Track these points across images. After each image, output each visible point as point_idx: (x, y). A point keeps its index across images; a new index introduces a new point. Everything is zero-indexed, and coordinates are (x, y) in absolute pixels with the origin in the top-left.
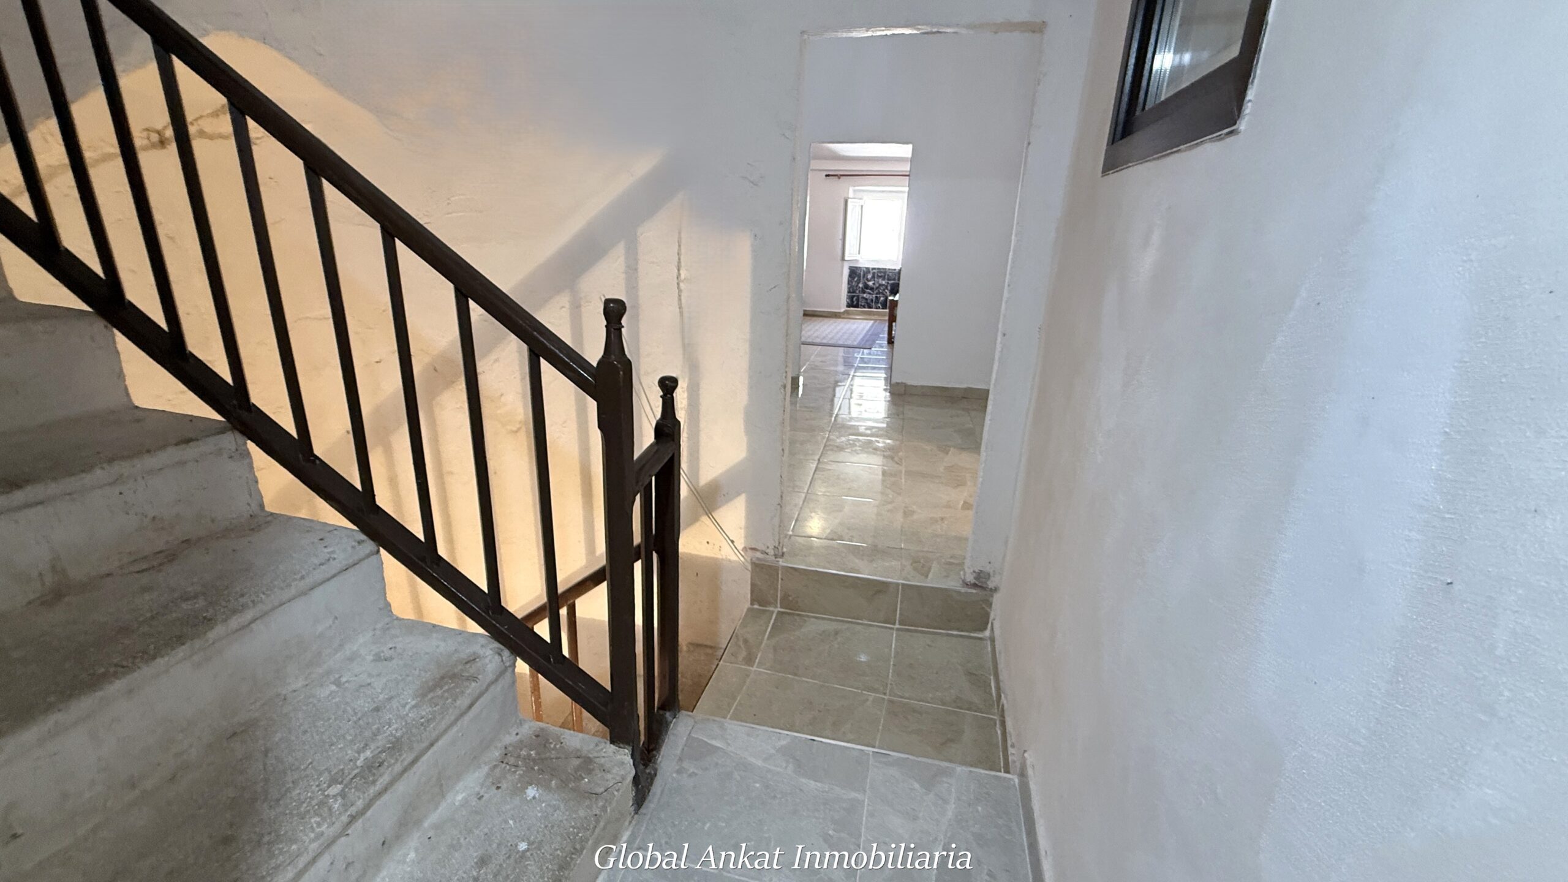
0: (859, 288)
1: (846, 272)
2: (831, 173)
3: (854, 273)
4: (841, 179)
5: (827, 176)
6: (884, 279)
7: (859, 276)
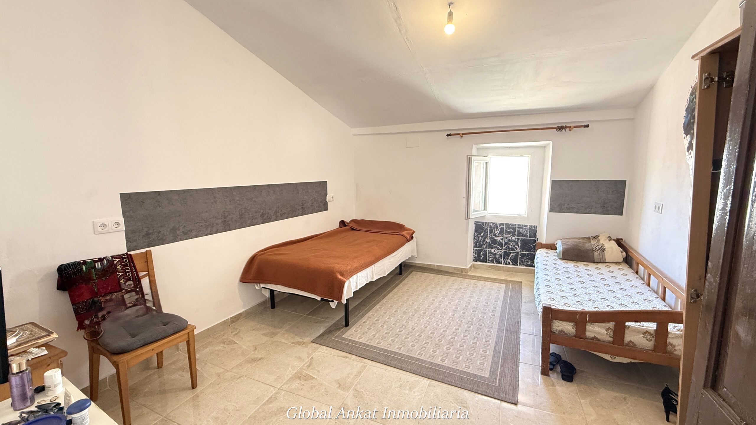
0: (487, 242)
1: (472, 228)
2: (452, 133)
3: (480, 228)
4: (463, 138)
5: (448, 135)
6: (513, 234)
7: (486, 232)
